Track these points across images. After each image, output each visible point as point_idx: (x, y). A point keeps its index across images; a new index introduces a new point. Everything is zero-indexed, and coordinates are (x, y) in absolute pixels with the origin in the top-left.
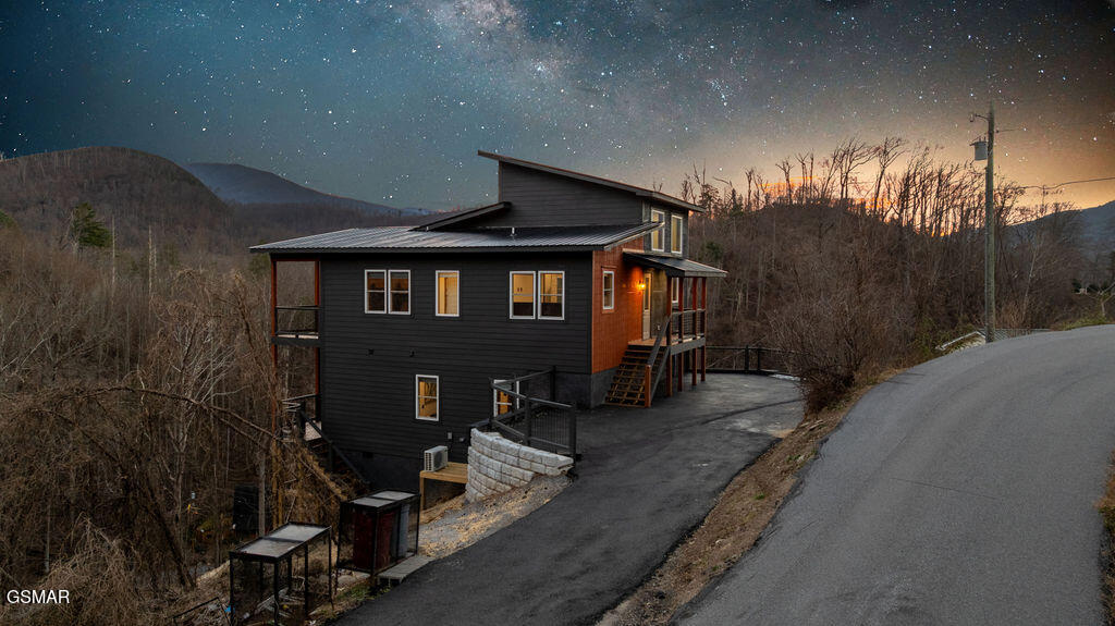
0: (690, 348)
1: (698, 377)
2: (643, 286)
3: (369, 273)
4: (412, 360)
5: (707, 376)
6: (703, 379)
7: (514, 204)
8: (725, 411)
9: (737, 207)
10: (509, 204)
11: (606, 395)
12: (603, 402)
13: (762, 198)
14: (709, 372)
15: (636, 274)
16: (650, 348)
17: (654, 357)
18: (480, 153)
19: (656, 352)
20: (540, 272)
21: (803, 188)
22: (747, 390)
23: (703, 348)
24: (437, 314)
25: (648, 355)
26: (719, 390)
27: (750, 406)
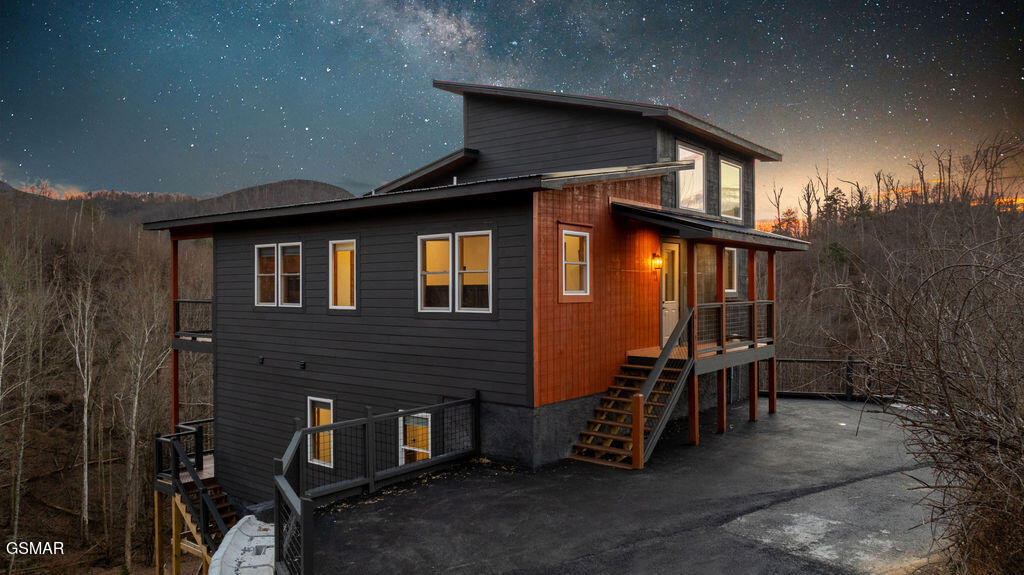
0: (743, 362)
1: (762, 406)
2: (658, 262)
3: (260, 250)
4: (303, 374)
5: (780, 405)
6: (772, 410)
7: (483, 151)
8: (779, 488)
9: (864, 207)
10: (477, 152)
11: (575, 442)
12: (568, 454)
13: (893, 197)
14: (781, 396)
15: (645, 243)
16: (652, 361)
17: (655, 376)
18: (438, 85)
19: (661, 367)
20: (457, 234)
21: (939, 186)
22: (843, 434)
23: (771, 361)
24: (332, 307)
25: (647, 373)
26: (791, 433)
27: (833, 476)
